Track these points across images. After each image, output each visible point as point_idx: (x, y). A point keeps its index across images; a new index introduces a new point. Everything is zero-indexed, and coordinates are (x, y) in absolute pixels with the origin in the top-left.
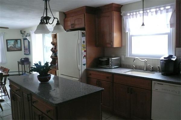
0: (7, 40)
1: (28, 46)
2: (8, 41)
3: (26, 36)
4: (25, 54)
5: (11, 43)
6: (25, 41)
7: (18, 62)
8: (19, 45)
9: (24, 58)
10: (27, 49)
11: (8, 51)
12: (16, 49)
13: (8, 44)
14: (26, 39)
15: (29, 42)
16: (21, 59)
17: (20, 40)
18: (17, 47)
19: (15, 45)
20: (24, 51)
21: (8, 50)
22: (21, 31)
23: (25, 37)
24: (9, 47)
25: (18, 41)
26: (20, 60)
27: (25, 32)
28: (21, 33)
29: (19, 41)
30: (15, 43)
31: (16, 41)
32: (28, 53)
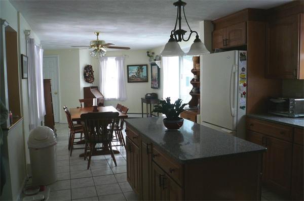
0: (128, 66)
1: (157, 75)
2: (129, 67)
3: (155, 60)
4: (152, 88)
5: (134, 70)
6: (153, 67)
7: (142, 99)
8: (144, 74)
9: (151, 93)
10: (155, 80)
11: (128, 82)
12: (139, 80)
13: (130, 72)
14: (155, 64)
15: (159, 69)
16: (146, 94)
17: (147, 65)
18: (141, 77)
19: (138, 73)
20: (152, 83)
21: (130, 80)
22: (148, 52)
23: (153, 61)
24: (130, 76)
25: (144, 67)
26: (144, 97)
27: (153, 53)
28: (148, 55)
29: (145, 67)
30: (139, 70)
31: (140, 67)
32: (157, 85)
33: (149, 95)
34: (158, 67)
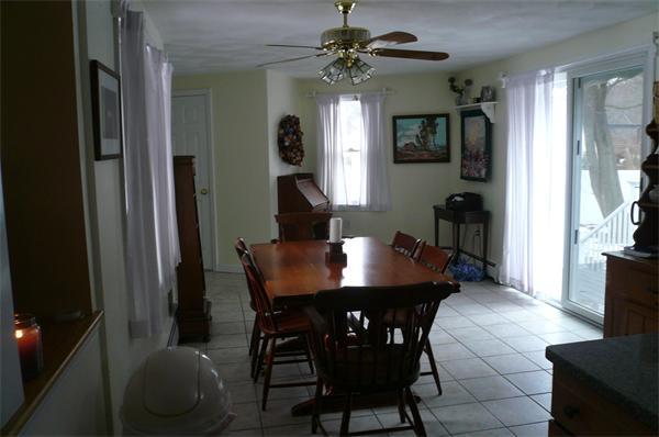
0: (395, 118)
1: (483, 142)
2: (398, 121)
3: (478, 100)
4: (462, 177)
5: (413, 129)
6: (469, 120)
7: (434, 207)
8: (439, 139)
9: (462, 192)
10: (477, 158)
11: (396, 161)
12: (426, 157)
13: (398, 135)
14: (479, 113)
15: (489, 126)
16: (448, 196)
17: (447, 116)
18: (432, 147)
19: (423, 137)
20: (463, 166)
21: (400, 157)
22: (452, 80)
23: (471, 105)
24: (400, 144)
25: (439, 120)
26: (444, 203)
27: (469, 82)
28: (453, 88)
29: (441, 122)
30: (424, 129)
31: (430, 120)
32: (483, 172)
33: (459, 199)
34: (487, 120)
